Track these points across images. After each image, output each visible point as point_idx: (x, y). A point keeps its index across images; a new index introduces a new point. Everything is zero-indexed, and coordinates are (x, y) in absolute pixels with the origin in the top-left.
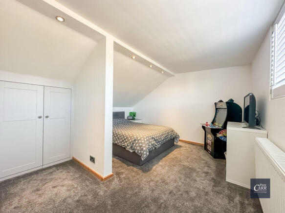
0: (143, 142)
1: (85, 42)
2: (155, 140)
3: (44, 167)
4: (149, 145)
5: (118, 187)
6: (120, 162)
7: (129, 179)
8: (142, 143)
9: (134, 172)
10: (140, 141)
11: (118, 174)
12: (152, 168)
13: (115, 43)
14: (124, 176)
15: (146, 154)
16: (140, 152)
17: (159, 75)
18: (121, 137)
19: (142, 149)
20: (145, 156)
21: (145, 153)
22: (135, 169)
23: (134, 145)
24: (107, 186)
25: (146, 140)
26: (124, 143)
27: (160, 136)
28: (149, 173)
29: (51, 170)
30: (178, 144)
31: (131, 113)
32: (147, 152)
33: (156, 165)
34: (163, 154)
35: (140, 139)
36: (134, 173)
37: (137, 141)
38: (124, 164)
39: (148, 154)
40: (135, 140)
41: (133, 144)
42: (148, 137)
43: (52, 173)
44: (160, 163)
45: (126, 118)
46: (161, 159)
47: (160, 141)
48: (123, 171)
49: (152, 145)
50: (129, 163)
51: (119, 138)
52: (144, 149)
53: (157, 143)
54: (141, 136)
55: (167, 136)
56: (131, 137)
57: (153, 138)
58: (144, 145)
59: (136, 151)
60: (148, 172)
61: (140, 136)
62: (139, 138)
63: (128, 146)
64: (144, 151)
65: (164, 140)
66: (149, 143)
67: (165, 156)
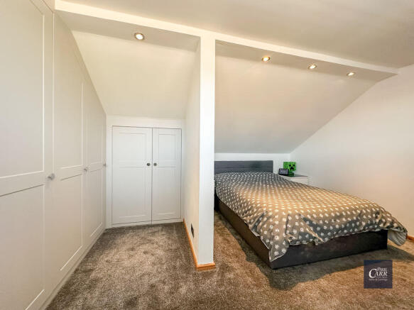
0: (277, 222)
1: (179, 57)
2: (311, 224)
3: (154, 223)
4: (291, 233)
5: (211, 293)
6: (239, 247)
7: (236, 285)
8: (274, 225)
9: (252, 275)
10: (271, 220)
11: (225, 268)
12: (294, 284)
13: (217, 42)
14: (231, 276)
15: (280, 251)
16: (268, 241)
17: (340, 82)
18: (244, 203)
19: (272, 238)
20: (276, 253)
21: (277, 247)
22: (258, 271)
23: (261, 224)
24: (196, 282)
25: (285, 220)
26: (246, 216)
27: (330, 218)
28: (282, 292)
29: (155, 229)
30: (402, 248)
31: (285, 163)
32: (281, 246)
33: (309, 284)
34: (340, 262)
35: (272, 217)
36: (250, 279)
37: (265, 219)
38: (243, 254)
39: (284, 251)
40: (263, 216)
41: (259, 222)
42: (293, 216)
43: (154, 232)
44: (323, 282)
45: (276, 171)
46: (330, 271)
47: (328, 230)
48: (235, 265)
49: (300, 234)
50: (252, 255)
51: (241, 206)
52: (277, 238)
53: (319, 233)
54: (277, 211)
55: (355, 222)
56: (258, 208)
57: (305, 220)
58: (277, 230)
59: (262, 238)
60: (280, 289)
61: (273, 211)
62: (270, 214)
63: (250, 223)
64: (276, 243)
65: (341, 229)
66: (294, 227)
67: (343, 269)
